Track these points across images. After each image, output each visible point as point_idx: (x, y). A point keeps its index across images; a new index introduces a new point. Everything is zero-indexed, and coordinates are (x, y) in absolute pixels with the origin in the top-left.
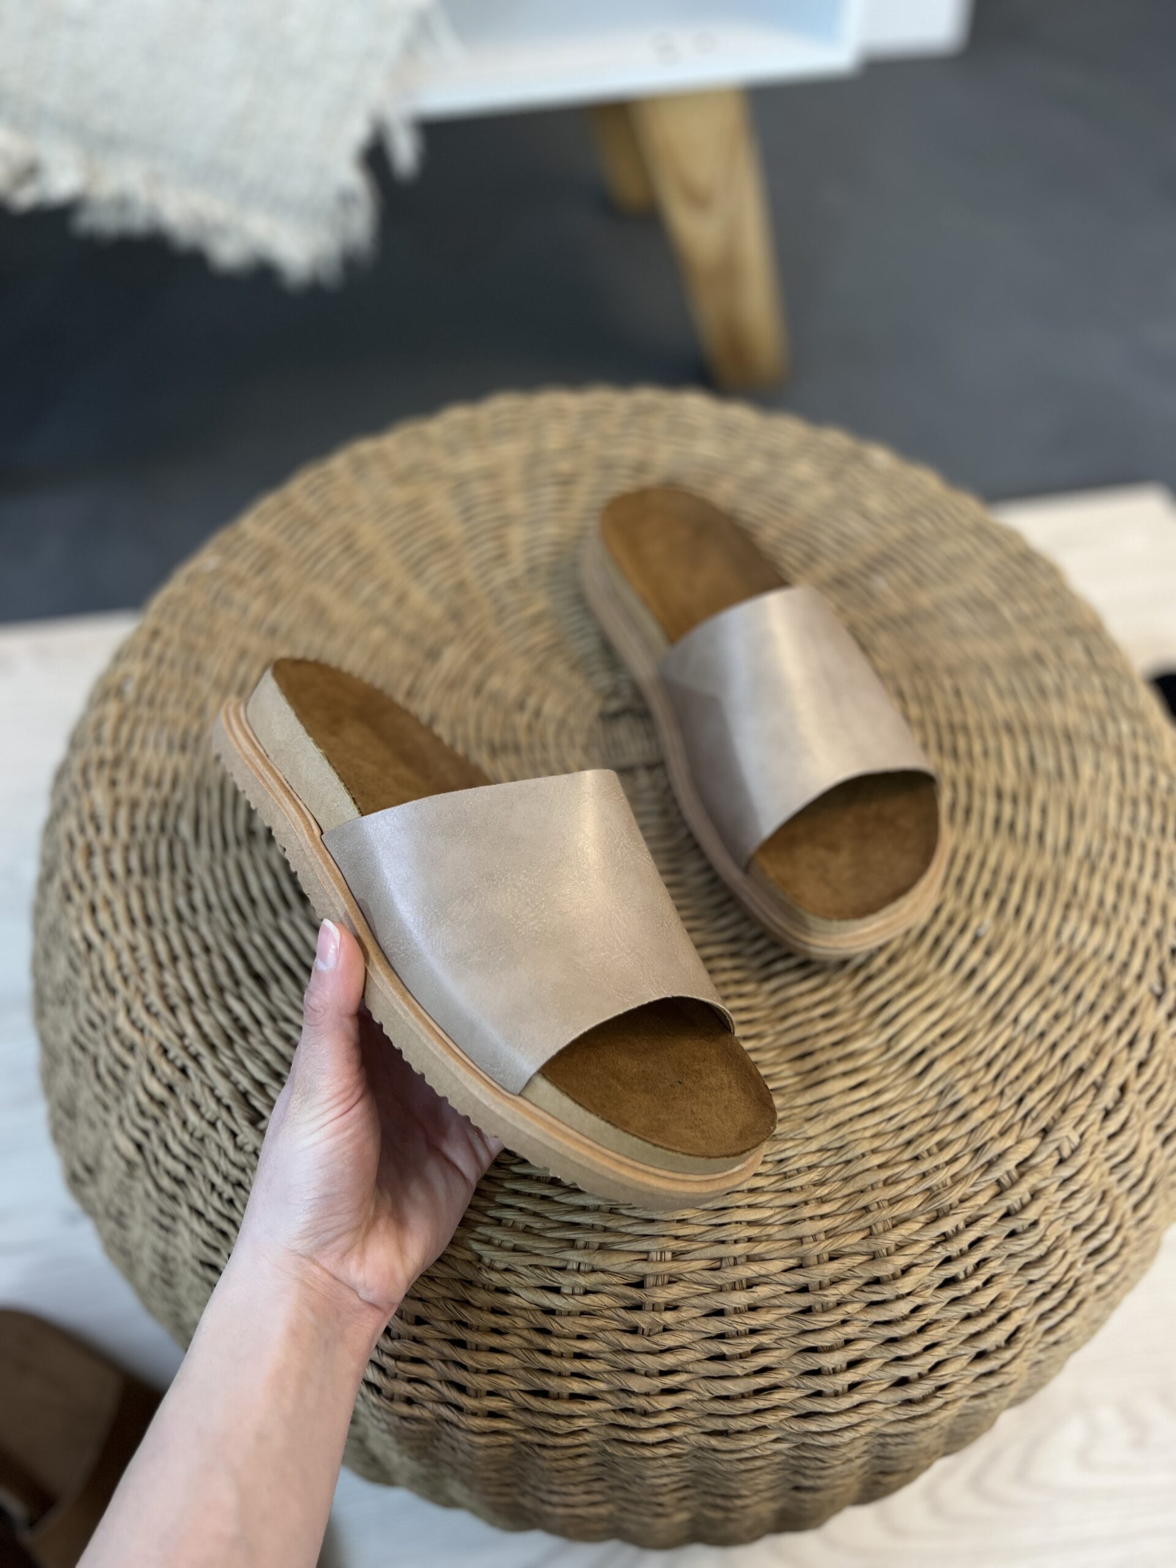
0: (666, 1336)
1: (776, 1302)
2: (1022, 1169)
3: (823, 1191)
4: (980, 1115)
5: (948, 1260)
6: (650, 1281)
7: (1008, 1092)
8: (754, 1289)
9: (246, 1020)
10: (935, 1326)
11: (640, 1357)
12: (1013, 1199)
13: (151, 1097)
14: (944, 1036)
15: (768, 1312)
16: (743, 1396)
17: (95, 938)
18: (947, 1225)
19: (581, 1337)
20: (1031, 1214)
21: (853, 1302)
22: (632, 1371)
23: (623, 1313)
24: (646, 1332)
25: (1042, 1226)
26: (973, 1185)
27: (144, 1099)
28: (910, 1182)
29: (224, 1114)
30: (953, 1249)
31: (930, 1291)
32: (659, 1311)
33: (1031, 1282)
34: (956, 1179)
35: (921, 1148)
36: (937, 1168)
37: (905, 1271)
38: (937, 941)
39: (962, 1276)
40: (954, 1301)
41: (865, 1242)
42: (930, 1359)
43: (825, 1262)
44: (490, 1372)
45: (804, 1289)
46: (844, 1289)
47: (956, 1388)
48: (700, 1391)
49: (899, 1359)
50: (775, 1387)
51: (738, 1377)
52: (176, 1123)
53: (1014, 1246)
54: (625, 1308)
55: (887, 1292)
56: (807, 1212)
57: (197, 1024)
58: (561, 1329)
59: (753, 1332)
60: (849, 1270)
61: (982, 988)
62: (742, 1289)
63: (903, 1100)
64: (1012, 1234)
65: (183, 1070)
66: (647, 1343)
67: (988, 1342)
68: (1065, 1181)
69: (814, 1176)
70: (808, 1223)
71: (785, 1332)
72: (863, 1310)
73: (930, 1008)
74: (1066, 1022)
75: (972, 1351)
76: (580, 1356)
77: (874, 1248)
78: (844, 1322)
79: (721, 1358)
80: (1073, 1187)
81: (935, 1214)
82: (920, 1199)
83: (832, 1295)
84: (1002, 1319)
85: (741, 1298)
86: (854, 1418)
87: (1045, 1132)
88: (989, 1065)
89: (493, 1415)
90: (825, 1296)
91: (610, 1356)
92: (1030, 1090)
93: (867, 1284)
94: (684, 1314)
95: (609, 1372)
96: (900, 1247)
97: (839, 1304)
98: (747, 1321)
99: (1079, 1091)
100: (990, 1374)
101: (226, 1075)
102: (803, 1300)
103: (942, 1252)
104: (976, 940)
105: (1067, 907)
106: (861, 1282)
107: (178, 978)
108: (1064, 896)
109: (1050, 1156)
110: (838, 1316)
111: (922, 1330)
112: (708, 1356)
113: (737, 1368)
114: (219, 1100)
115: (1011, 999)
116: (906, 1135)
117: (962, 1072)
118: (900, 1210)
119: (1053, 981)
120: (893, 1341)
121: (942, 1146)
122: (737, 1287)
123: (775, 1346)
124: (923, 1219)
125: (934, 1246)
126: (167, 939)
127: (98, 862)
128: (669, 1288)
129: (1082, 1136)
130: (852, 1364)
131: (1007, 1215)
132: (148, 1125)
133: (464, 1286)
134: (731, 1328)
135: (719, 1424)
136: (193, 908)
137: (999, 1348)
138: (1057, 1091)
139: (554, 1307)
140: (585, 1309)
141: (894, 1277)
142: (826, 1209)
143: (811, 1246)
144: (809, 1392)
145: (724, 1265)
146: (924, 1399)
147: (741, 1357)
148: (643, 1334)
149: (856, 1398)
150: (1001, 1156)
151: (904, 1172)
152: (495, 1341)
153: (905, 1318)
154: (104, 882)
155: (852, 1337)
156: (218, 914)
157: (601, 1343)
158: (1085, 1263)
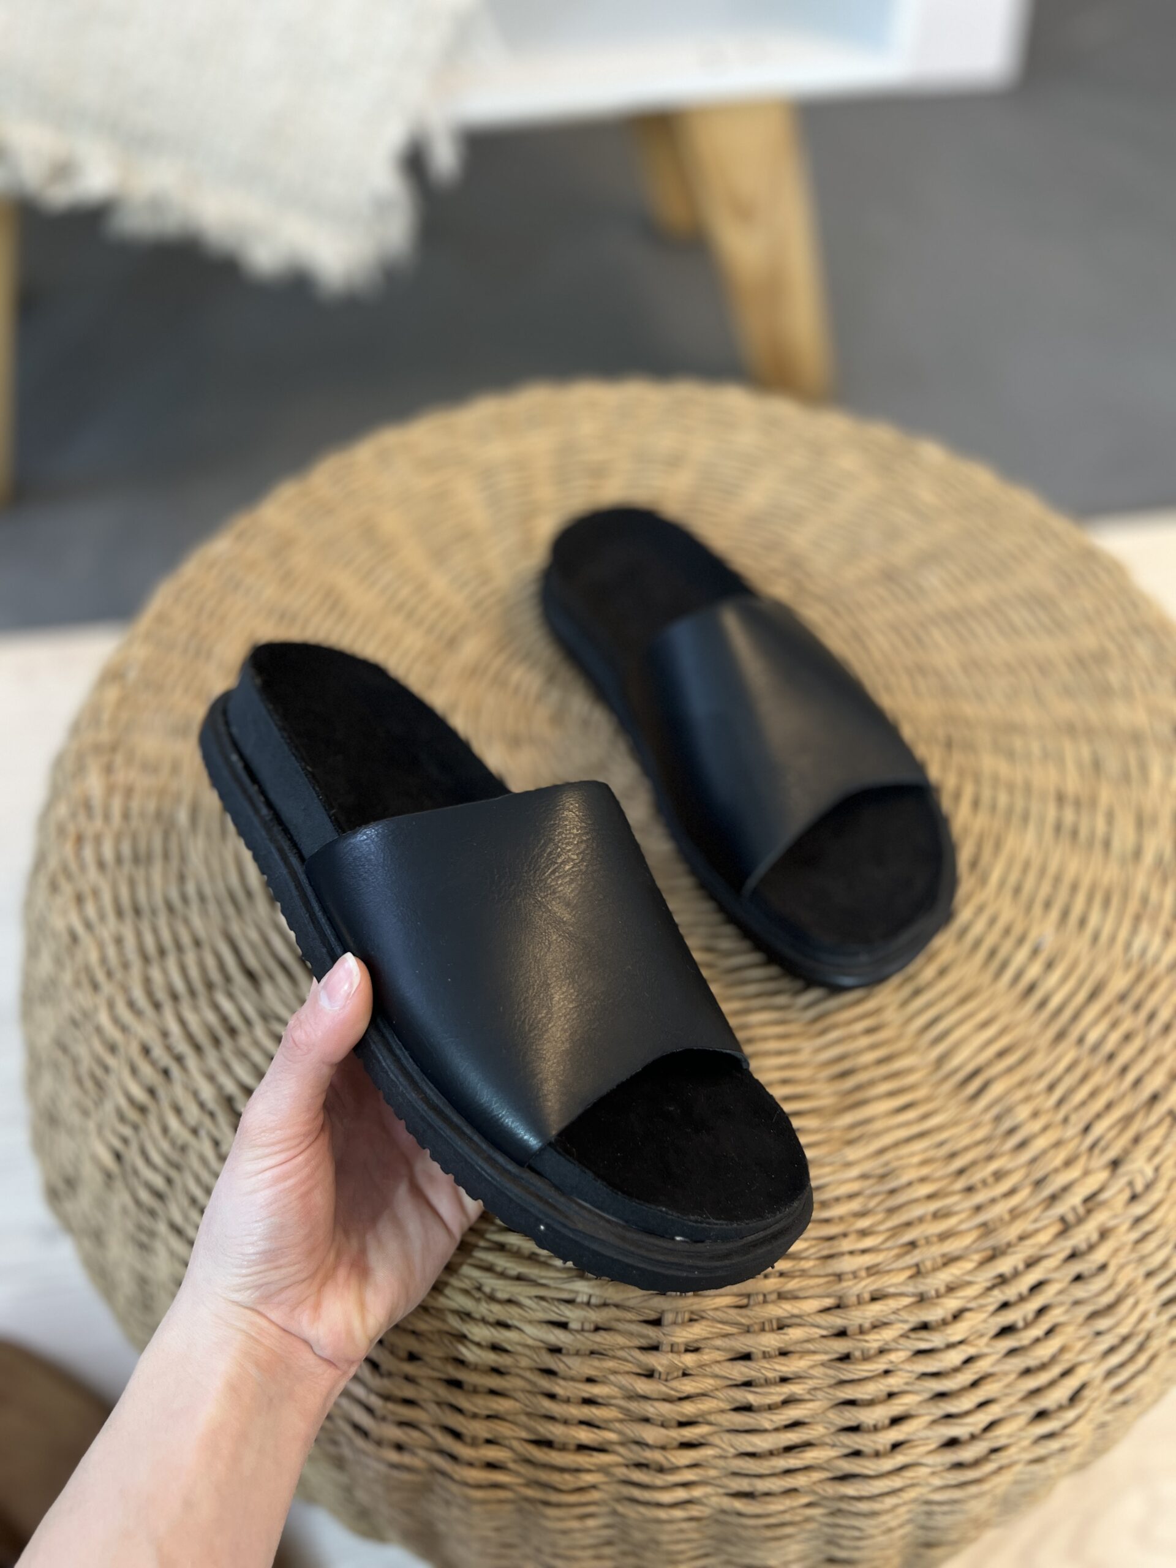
0: (686, 1381)
1: (810, 1346)
2: (1090, 1205)
3: (863, 1223)
4: (1040, 1144)
5: (1005, 1305)
6: (668, 1318)
7: (1074, 1118)
8: (786, 1330)
9: (236, 1019)
10: (990, 1380)
11: (657, 1404)
12: (1080, 1237)
13: (131, 1100)
14: (1001, 1054)
15: (801, 1358)
16: (771, 1453)
17: (80, 929)
18: (1004, 1266)
19: (590, 1380)
20: (1100, 1256)
21: (897, 1350)
22: (646, 1420)
23: (638, 1354)
24: (663, 1377)
25: (1111, 1269)
26: (1036, 1221)
27: (123, 1102)
28: (963, 1216)
29: (207, 1121)
30: (1010, 1293)
31: (985, 1340)
32: (678, 1353)
33: (1099, 1334)
34: (1015, 1214)
35: (976, 1176)
36: (993, 1201)
37: (957, 1316)
38: (993, 953)
39: (1021, 1324)
40: (1012, 1352)
41: (911, 1283)
42: (983, 1418)
43: (866, 1303)
44: (489, 1417)
45: (842, 1333)
46: (887, 1335)
47: (1012, 1451)
48: (724, 1446)
49: (949, 1416)
50: (808, 1445)
51: (765, 1431)
52: (156, 1129)
53: (1080, 1291)
54: (643, 1349)
55: (935, 1340)
56: (846, 1245)
57: (183, 1023)
58: (567, 1369)
59: (784, 1380)
60: (894, 1313)
61: (1042, 1004)
62: (772, 1330)
63: (955, 1123)
64: (1078, 1278)
65: (166, 1073)
66: (664, 1389)
67: (1048, 1401)
68: (1138, 1220)
69: (855, 1205)
70: (847, 1258)
71: (820, 1381)
72: (908, 1360)
73: (985, 1025)
74: (1137, 1043)
75: (1031, 1409)
76: (589, 1401)
77: (922, 1288)
78: (887, 1372)
79: (747, 1408)
80: (1146, 1227)
81: (989, 1253)
82: (974, 1235)
83: (874, 1341)
84: (1066, 1373)
85: (771, 1341)
86: (897, 1482)
87: (1115, 1164)
88: (1051, 1088)
89: (491, 1466)
90: (866, 1341)
91: (622, 1403)
92: (1099, 1116)
93: (914, 1329)
94: (706, 1357)
95: (621, 1421)
96: (951, 1289)
97: (882, 1352)
98: (777, 1367)
99: (1154, 1118)
100: (1051, 1436)
101: (211, 1078)
102: (841, 1346)
103: (999, 1296)
104: (1035, 952)
105: (1137, 919)
106: (907, 1327)
107: (165, 971)
108: (1133, 906)
109: (1121, 1191)
110: (880, 1365)
111: (975, 1384)
112: (733, 1406)
113: (765, 1421)
114: (202, 1105)
115: (1076, 1017)
116: (958, 1163)
117: (1020, 1094)
118: (952, 1246)
119: (1122, 998)
120: (942, 1395)
121: (999, 1176)
122: (767, 1327)
123: (808, 1397)
124: (977, 1257)
125: (990, 1289)
126: (155, 931)
127: (88, 853)
128: (689, 1326)
129: (1157, 1169)
130: (896, 1421)
131: (1073, 1256)
132: (127, 1131)
133: (462, 1319)
134: (760, 1375)
135: (744, 1485)
136: (185, 899)
137: (1061, 1408)
138: (1127, 1120)
139: (561, 1345)
140: (596, 1347)
141: (944, 1323)
142: (868, 1242)
143: (850, 1283)
144: (846, 1451)
145: (752, 1302)
146: (976, 1463)
147: (770, 1408)
148: (659, 1378)
149: (899, 1459)
150: (1066, 1189)
151: (956, 1204)
152: (495, 1382)
153: (956, 1370)
154: (92, 872)
155: (895, 1389)
156: (212, 907)
157: (613, 1387)
158: (1159, 1313)
